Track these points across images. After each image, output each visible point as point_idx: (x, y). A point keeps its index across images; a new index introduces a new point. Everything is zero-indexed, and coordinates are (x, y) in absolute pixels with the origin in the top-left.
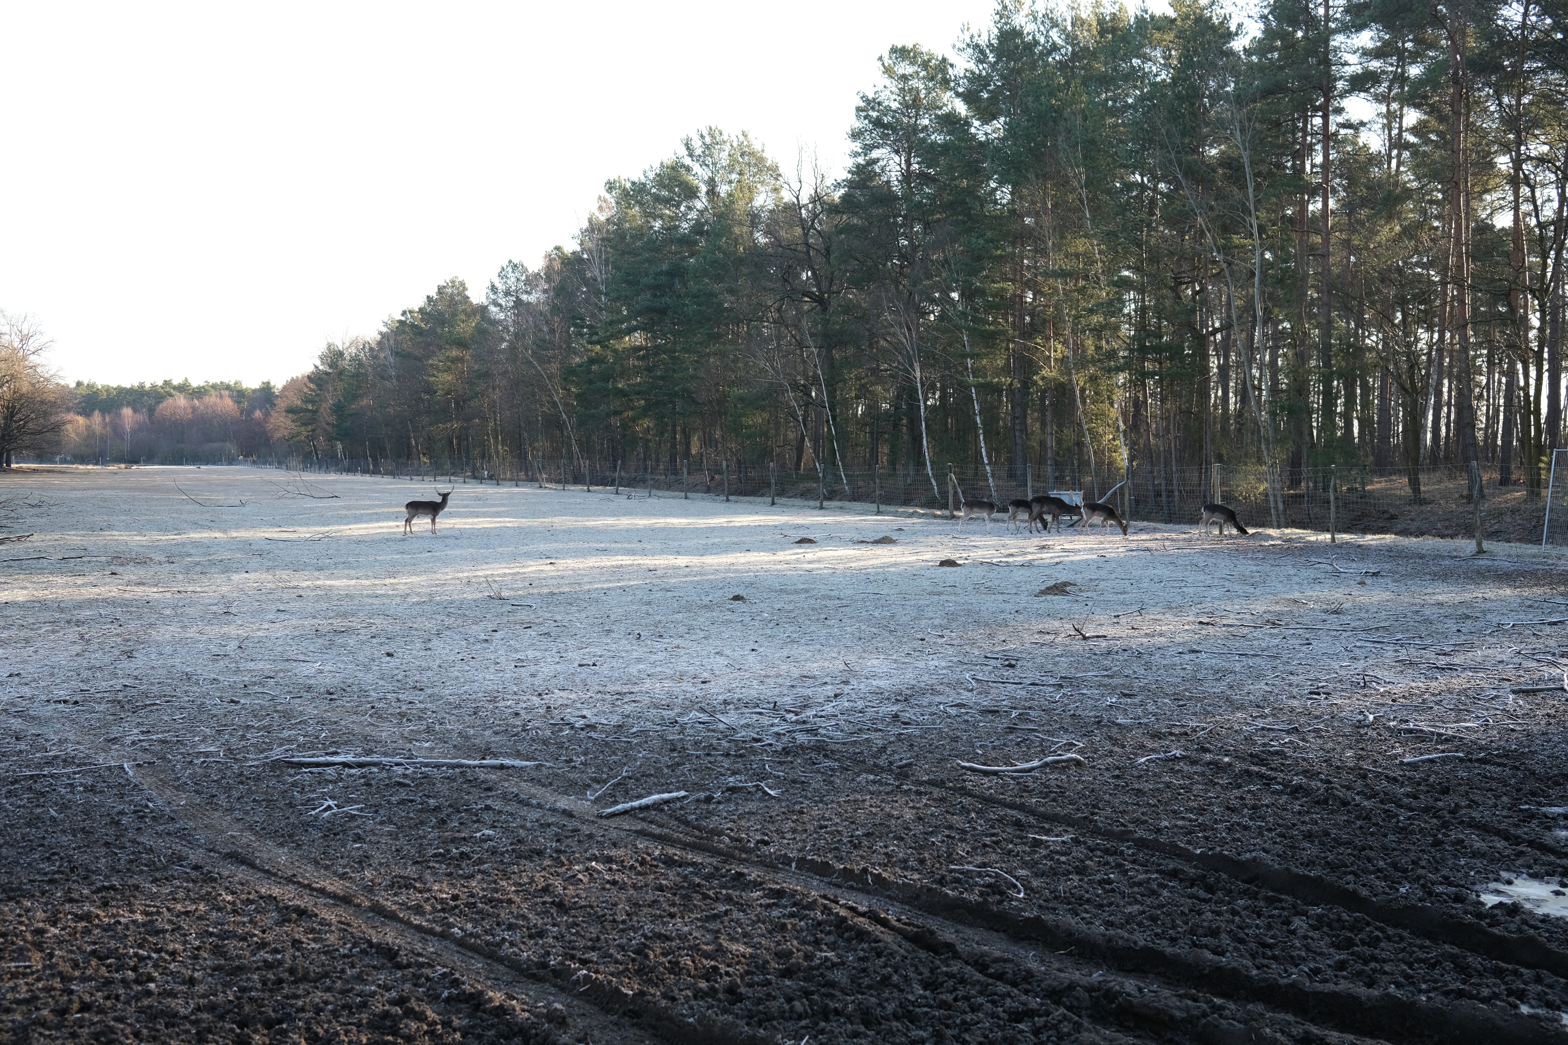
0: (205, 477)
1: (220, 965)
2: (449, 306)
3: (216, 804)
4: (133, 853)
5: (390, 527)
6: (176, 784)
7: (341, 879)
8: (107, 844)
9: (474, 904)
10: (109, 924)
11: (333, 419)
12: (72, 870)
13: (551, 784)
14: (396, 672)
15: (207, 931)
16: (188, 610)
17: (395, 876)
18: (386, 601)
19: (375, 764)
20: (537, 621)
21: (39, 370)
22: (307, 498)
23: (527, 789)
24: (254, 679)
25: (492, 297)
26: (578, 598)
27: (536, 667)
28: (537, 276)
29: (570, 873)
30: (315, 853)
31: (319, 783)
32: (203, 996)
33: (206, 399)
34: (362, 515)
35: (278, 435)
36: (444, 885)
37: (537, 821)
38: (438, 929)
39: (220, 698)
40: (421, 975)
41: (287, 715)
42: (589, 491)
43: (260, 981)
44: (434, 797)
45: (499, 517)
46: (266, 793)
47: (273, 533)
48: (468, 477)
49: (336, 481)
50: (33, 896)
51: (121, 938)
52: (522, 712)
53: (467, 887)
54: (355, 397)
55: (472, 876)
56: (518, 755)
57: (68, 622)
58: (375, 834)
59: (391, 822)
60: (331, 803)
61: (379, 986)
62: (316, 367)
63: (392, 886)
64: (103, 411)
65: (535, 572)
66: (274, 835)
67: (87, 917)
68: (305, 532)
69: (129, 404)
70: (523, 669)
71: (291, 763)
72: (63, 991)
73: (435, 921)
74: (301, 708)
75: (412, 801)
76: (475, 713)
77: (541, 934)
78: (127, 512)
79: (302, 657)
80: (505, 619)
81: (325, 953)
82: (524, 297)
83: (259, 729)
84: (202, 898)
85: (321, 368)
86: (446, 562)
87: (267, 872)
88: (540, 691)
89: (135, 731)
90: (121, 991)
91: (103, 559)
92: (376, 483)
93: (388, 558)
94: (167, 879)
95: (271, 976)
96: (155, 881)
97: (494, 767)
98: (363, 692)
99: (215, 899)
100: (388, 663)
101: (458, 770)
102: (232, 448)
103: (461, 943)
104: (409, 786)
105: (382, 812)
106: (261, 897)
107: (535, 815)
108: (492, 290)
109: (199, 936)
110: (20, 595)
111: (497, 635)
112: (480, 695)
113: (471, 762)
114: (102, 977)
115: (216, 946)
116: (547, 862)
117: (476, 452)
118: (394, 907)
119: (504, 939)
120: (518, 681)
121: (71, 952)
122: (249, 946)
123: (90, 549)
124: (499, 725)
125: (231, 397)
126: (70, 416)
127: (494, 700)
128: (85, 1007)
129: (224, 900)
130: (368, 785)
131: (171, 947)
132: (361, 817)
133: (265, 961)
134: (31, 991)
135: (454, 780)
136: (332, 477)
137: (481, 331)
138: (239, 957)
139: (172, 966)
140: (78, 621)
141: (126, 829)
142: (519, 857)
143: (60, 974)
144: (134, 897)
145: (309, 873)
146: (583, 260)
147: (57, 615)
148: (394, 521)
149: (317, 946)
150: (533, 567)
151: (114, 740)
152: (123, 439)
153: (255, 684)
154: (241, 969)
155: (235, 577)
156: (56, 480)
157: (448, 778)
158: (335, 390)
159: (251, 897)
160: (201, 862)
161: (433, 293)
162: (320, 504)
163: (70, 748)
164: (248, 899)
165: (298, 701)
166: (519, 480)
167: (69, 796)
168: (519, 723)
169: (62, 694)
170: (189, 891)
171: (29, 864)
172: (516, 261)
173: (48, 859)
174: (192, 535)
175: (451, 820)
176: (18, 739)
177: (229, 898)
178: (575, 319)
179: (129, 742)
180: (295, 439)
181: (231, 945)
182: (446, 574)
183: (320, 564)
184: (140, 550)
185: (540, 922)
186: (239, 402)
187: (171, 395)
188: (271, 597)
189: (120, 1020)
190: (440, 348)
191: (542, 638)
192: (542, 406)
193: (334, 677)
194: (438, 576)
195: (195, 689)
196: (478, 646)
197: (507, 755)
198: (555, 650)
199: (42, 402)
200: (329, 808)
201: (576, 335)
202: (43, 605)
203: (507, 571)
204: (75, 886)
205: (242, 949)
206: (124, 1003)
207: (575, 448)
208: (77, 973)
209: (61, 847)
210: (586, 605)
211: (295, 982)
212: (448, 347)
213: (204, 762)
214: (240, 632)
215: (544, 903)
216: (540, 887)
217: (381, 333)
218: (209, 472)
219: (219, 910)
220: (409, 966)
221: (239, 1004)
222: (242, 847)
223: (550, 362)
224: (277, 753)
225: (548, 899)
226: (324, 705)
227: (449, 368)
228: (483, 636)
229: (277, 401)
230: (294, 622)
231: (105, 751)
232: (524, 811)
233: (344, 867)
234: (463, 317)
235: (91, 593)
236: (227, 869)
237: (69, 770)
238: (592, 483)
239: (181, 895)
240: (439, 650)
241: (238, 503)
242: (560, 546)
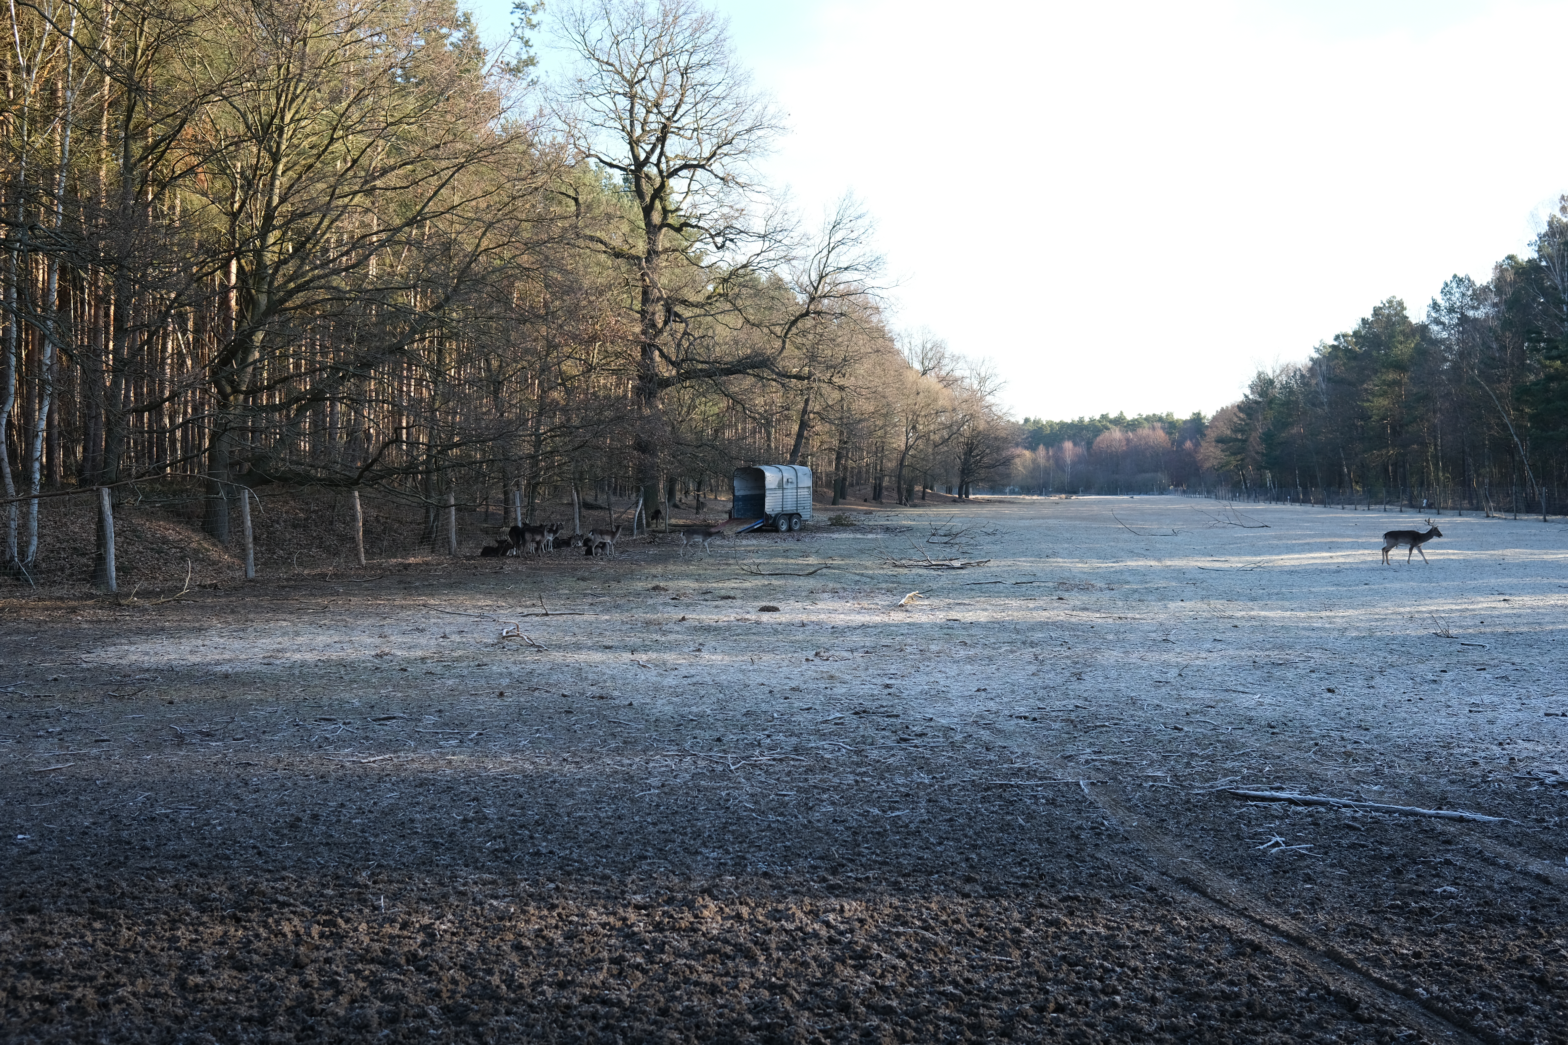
0: (1139, 506)
1: (1178, 988)
2: (1386, 328)
3: (1166, 829)
4: (1093, 868)
5: (1324, 558)
6: (1128, 805)
7: (1293, 918)
8: (1069, 856)
9: (1440, 964)
10: (1075, 933)
11: (1262, 448)
12: (1041, 876)
13: (1520, 844)
14: (1339, 709)
15: (1165, 953)
16: (1129, 636)
17: (1350, 924)
18: (1323, 634)
19: (1322, 804)
20: (1492, 663)
21: (994, 409)
22: (1237, 528)
23: (1491, 847)
24: (1195, 708)
25: (1434, 315)
26: (1539, 640)
27: (1495, 714)
28: (1485, 289)
29: (1550, 947)
30: (1265, 889)
31: (1266, 818)
32: (1164, 1017)
33: (1140, 431)
34: (1294, 545)
35: (1207, 465)
36: (1404, 940)
37: (1506, 883)
38: (1401, 986)
39: (1164, 724)
40: (1385, 1033)
41: (1229, 745)
42: (1545, 521)
43: (1219, 1011)
44: (1387, 845)
45: (1442, 548)
46: (1214, 823)
47: (1205, 562)
48: (1405, 505)
49: (1265, 511)
50: (1009, 897)
51: (1086, 948)
52: (1481, 761)
53: (1430, 945)
54: (1285, 425)
55: (1435, 935)
56: (1479, 808)
57: (1024, 643)
58: (1325, 877)
59: (1342, 866)
60: (1278, 839)
61: (1340, 1036)
62: (1246, 396)
63: (1347, 933)
64: (1047, 446)
65: (1486, 609)
66: (1223, 865)
67: (1055, 923)
68: (1236, 562)
69: (1069, 438)
70: (1479, 715)
71: (1237, 794)
72: (1040, 989)
73: (1396, 978)
74: (1243, 740)
75: (1363, 846)
76: (1427, 759)
77: (1521, 1010)
78: (1069, 540)
79: (1241, 689)
80: (1454, 659)
81: (1282, 993)
82: (1471, 313)
83: (1203, 758)
84: (1158, 920)
85: (1251, 397)
86: (1385, 595)
87: (1219, 902)
88: (1500, 739)
89: (1088, 750)
90: (1090, 999)
91: (1051, 584)
92: (1306, 512)
93: (1323, 590)
94: (1124, 896)
95: (1228, 1007)
96: (1114, 897)
97: (1451, 819)
98: (1306, 728)
99: (1171, 922)
100: (1329, 699)
101: (1411, 818)
102: (1163, 478)
103: (1427, 1005)
104: (1359, 830)
105: (1332, 854)
106: (1215, 927)
107: (1504, 876)
108: (1434, 308)
109: (1158, 956)
110: (982, 617)
111: (1448, 676)
112: (1431, 739)
113: (1425, 811)
114: (1073, 982)
115: (1174, 969)
116: (1521, 931)
117: (1414, 480)
118: (1351, 956)
119: (1476, 1008)
120: (1474, 727)
121: (1044, 954)
122: (1205, 974)
123: (1038, 574)
124: (1455, 774)
125: (1163, 428)
126: (1019, 451)
127: (1447, 746)
128: (1060, 1009)
129: (1179, 925)
130: (1317, 825)
131: (1132, 963)
132: (1311, 857)
133: (1223, 992)
134: (1013, 984)
135: (1408, 829)
136: (1261, 506)
137: (1421, 353)
138: (1197, 984)
139: (1134, 982)
140: (1032, 642)
141: (1085, 844)
142: (1489, 921)
143: (1037, 972)
144: (1096, 910)
145: (1260, 909)
146: (1541, 267)
147: (1014, 636)
148: (1327, 551)
149: (1273, 985)
150: (1484, 604)
151: (1069, 758)
152: (1064, 471)
153: (1197, 712)
154: (1199, 996)
155: (1172, 605)
156: (1006, 510)
157: (1402, 825)
158: (1265, 419)
159: (1205, 925)
160: (1155, 885)
161: (1369, 316)
162: (1251, 533)
163: (1032, 761)
164: (1202, 927)
165: (1240, 732)
166: (1462, 509)
167: (1034, 807)
168: (1478, 773)
169: (1022, 710)
170: (1145, 911)
171: (1004, 867)
172: (1461, 275)
173: (1020, 864)
174: (1129, 563)
175: (1408, 871)
176: (988, 749)
177: (1184, 923)
178: (1530, 333)
179: (1083, 761)
180: (1224, 469)
181: (1188, 969)
182: (1386, 609)
183: (1254, 595)
184: (1082, 576)
185: (1518, 996)
186: (1170, 434)
187: (1108, 429)
188: (1207, 626)
189: (1092, 1026)
190: (1376, 372)
191: (1498, 682)
192: (1490, 428)
193: (1275, 710)
194: (1377, 610)
195: (1140, 713)
196: (1426, 687)
197: (1466, 807)
198: (1515, 695)
199: (996, 438)
200: (1277, 844)
201: (1531, 351)
202: (1002, 626)
203: (1454, 607)
204: (1043, 892)
205: (1198, 975)
206: (1093, 1011)
207: (1528, 473)
208: (1051, 975)
209: (1030, 854)
210: (1549, 647)
211: (1253, 1018)
212: (1384, 370)
213: (1153, 786)
214: (1179, 660)
215: (1521, 976)
216: (1514, 957)
217: (1312, 359)
218: (1141, 501)
219: (1175, 933)
220: (1370, 1020)
221: (1200, 1030)
222: (1193, 874)
223: (1499, 382)
224: (1222, 783)
225: (1523, 971)
226: (1266, 739)
227: (1385, 392)
228: (1430, 677)
229: (1208, 432)
230: (1231, 652)
231: (1062, 767)
232: (1490, 871)
233: (1296, 907)
234: (1402, 338)
235: (1042, 616)
236: (1180, 895)
237: (1032, 782)
238: (1548, 512)
239: (1138, 914)
240: (1383, 689)
241: (1170, 532)
242: (1514, 581)
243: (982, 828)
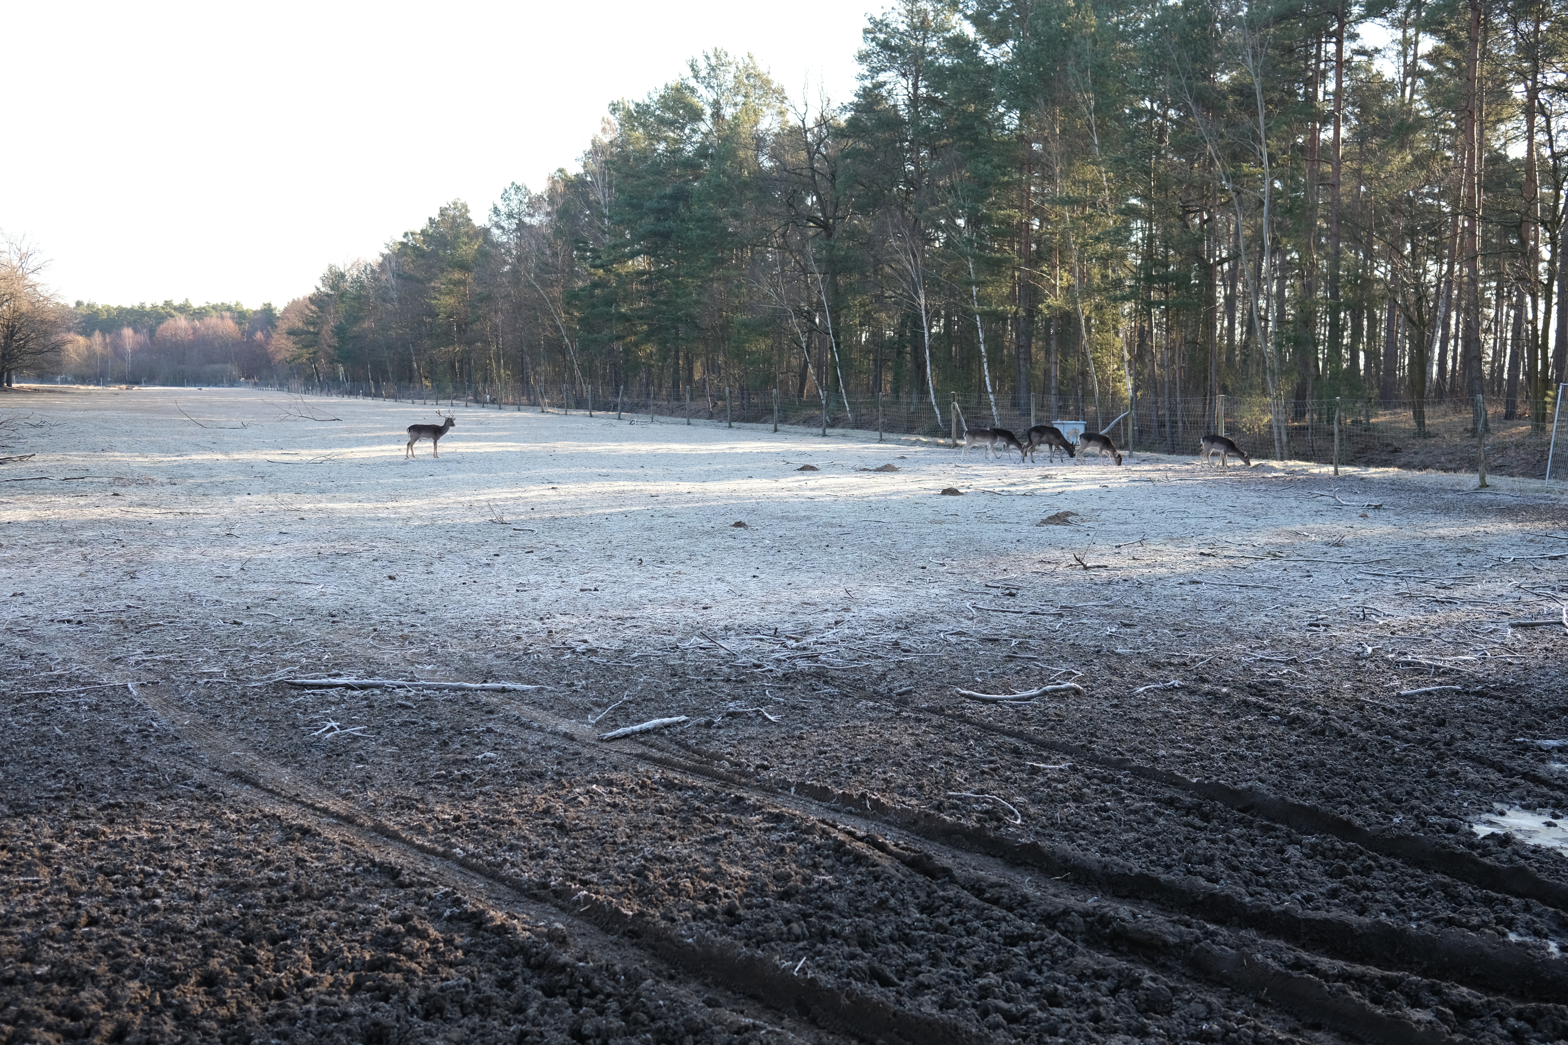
0: (207, 398)
1: (224, 882)
2: (451, 228)
3: (220, 724)
4: (138, 772)
6: (180, 704)
7: (344, 799)
8: (112, 763)
9: (476, 824)
10: (115, 841)
11: (334, 342)
12: (78, 788)
13: (552, 707)
14: (399, 595)
15: (211, 849)
16: (190, 531)
17: (398, 797)
18: (388, 524)
19: (377, 686)
20: (539, 545)
21: (39, 289)
22: (308, 421)
23: (528, 712)
24: (256, 601)
25: (495, 219)
26: (580, 523)
27: (539, 592)
28: (540, 198)
29: (571, 796)
30: (318, 774)
31: (322, 704)
32: (209, 912)
33: (207, 320)
34: (364, 438)
35: (279, 357)
36: (446, 806)
37: (538, 744)
38: (440, 849)
39: (223, 619)
40: (424, 894)
41: (289, 637)
42: (591, 416)
43: (265, 898)
44: (436, 719)
45: (501, 441)
46: (270, 714)
47: (275, 456)
48: (470, 400)
49: (337, 404)
50: (40, 812)
51: (127, 854)
52: (524, 636)
53: (469, 808)
54: (357, 320)
55: (473, 798)
56: (520, 678)
57: (71, 542)
58: (377, 756)
59: (393, 743)
60: (334, 724)
61: (382, 904)
62: (318, 289)
63: (394, 807)
64: (104, 331)
65: (537, 497)
66: (277, 755)
67: (93, 834)
68: (306, 455)
69: (129, 325)
70: (525, 594)
71: (295, 684)
72: (71, 905)
73: (437, 842)
74: (304, 630)
75: (414, 723)
76: (477, 637)
77: (542, 855)
78: (129, 433)
79: (304, 580)
80: (507, 544)
81: (328, 871)
82: (527, 220)
83: (262, 651)
84: (207, 817)
85: (322, 289)
86: (448, 486)
87: (271, 791)
88: (542, 615)
89: (139, 651)
90: (128, 906)
91: (105, 480)
92: (377, 406)
93: (390, 481)
94: (171, 797)
95: (275, 893)
96: (160, 799)
97: (495, 690)
98: (366, 615)
99: (220, 817)
100: (390, 586)
101: (459, 693)
102: (233, 370)
103: (462, 863)
104: (411, 708)
105: (384, 733)
106: (265, 816)
107: (536, 738)
108: (495, 212)
109: (204, 853)
110: (23, 516)
111: (500, 559)
112: (481, 618)
113: (472, 685)
114: (109, 892)
115: (221, 864)
116: (548, 785)
117: (478, 376)
118: (396, 828)
119: (505, 859)
120: (519, 605)
121: (78, 867)
122: (253, 864)
123: (92, 469)
124: (501, 649)
125: (233, 318)
126: (71, 336)
127: (496, 624)
128: (93, 921)
129: (228, 819)
130: (371, 707)
131: (176, 864)
132: (364, 738)
133: (269, 879)
134: (40, 904)
135: (456, 703)
136: (334, 399)
137: (483, 254)
138: (243, 874)
139: (178, 883)
140: (81, 541)
141: (131, 748)
142: (521, 779)
143: (68, 888)
144: (140, 814)
145: (313, 794)
146: (586, 182)
147: (60, 535)
149: (321, 865)
150: (535, 492)
151: (118, 660)
152: (124, 360)
153: (258, 606)
154: (245, 886)
155: (238, 499)
156: (56, 400)
157: (450, 700)
158: (337, 312)
159: (256, 816)
160: (205, 781)
161: (436, 216)
162: (322, 426)
163: (74, 667)
164: (252, 818)
165: (301, 623)
166: (521, 404)
167: (74, 715)
168: (520, 647)
169: (66, 614)
170: (193, 809)
171: (36, 781)
172: (518, 183)
173: (55, 776)
174: (194, 457)
175: (453, 742)
176: (22, 658)
177: (234, 817)
178: (578, 243)
179: (133, 662)
180: (296, 361)
181: (236, 863)
182: (448, 498)
183: (322, 487)
184: (142, 470)
185: (541, 843)
186: (240, 324)
187: (172, 316)
188: (273, 519)
189: (127, 934)
190: (442, 270)
191: (544, 563)
192: (544, 330)
193: (336, 599)
194: (440, 500)
195: (198, 610)
196: (480, 570)
197: (508, 678)
198: (557, 574)
199: (42, 322)
200: (332, 729)
201: (579, 259)
202: (46, 525)
203: (509, 496)
204: (81, 803)
205: (246, 866)
206: (131, 918)
207: (578, 373)
208: (84, 888)
209: (67, 764)
210: (588, 530)
211: (299, 900)
212: (449, 269)
213: (208, 682)
214: (242, 554)
215: (545, 825)
216: (541, 809)
217: (382, 255)
218: (210, 394)
219: (224, 828)
220: (411, 885)
221: (244, 920)
222: (246, 767)
223: (553, 286)
224: (280, 674)
225: (549, 821)
226: (327, 628)
227: (451, 291)
228: (485, 561)
229: (278, 323)
230: (296, 544)
231: (109, 671)
232: (525, 734)
233: (347, 787)
234: (466, 240)
235: (93, 513)
236: (231, 788)
237: (74, 689)
238: (594, 409)
239: (186, 813)
240: (441, 574)
241: (239, 425)
242: (562, 471)
243: (12, 743)
